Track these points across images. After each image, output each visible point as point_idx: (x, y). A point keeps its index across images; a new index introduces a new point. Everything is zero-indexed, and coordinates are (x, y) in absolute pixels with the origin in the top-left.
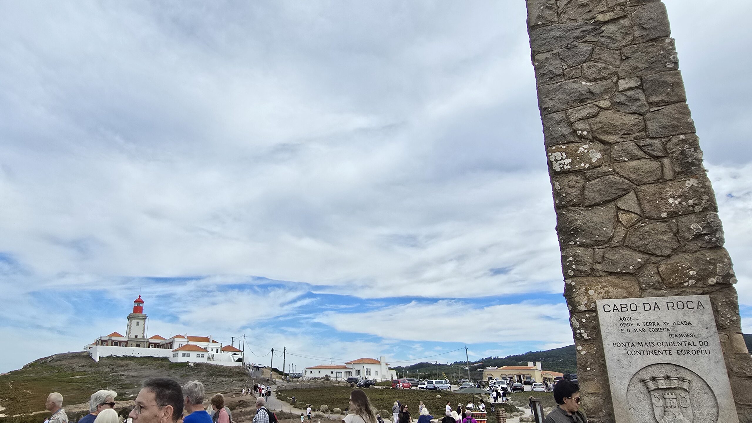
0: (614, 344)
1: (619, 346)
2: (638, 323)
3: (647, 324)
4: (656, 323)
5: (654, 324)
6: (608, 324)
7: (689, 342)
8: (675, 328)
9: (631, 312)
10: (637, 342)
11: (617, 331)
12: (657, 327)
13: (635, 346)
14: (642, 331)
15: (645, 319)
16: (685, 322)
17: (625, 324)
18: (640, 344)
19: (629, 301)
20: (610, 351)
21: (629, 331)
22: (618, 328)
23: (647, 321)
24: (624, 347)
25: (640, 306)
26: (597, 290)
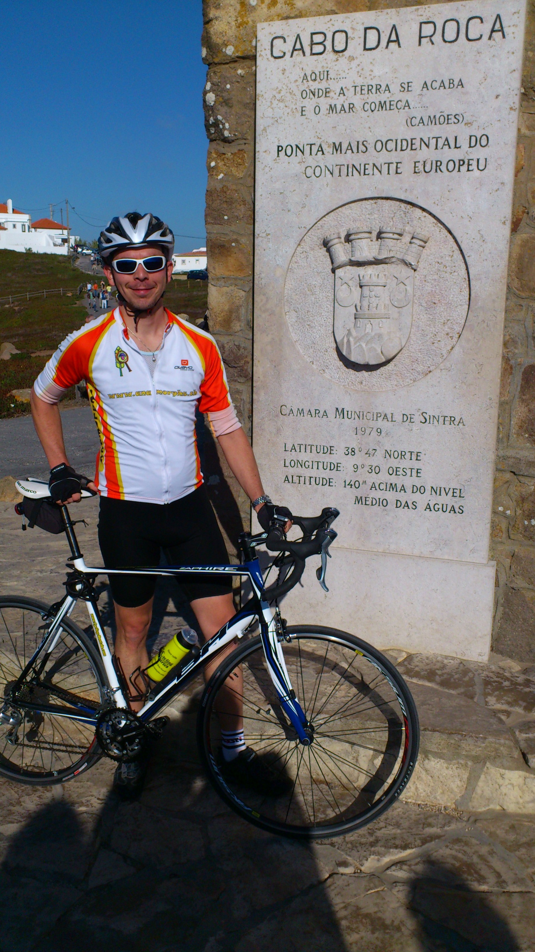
0: (280, 148)
1: (289, 154)
2: (342, 89)
3: (362, 90)
4: (383, 87)
5: (378, 88)
6: (274, 93)
7: (447, 140)
8: (424, 99)
9: (333, 56)
10: (331, 141)
11: (290, 113)
12: (384, 97)
13: (323, 154)
14: (347, 109)
15: (360, 76)
16: (451, 81)
17: (313, 90)
18: (337, 148)
19: (332, 22)
20: (267, 169)
21: (317, 110)
22: (296, 104)
23: (365, 81)
24: (300, 157)
25: (356, 37)
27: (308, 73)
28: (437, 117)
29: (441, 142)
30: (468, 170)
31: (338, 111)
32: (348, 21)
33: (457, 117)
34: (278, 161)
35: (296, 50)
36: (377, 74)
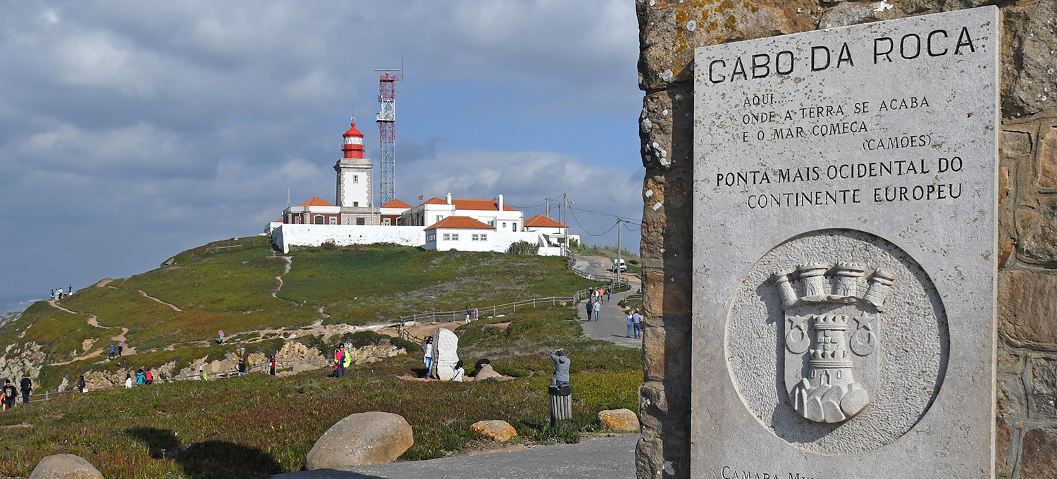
0: (720, 177)
1: (730, 182)
2: (788, 112)
3: (810, 112)
4: (835, 109)
5: (830, 110)
6: (714, 119)
7: (912, 163)
8: (883, 120)
9: (777, 79)
10: (777, 169)
11: (731, 139)
12: (836, 119)
13: (769, 182)
14: (794, 134)
15: (808, 98)
16: (914, 100)
17: (756, 115)
18: (784, 175)
19: (776, 44)
20: (705, 200)
21: (761, 136)
22: (737, 130)
23: (815, 103)
24: (742, 186)
25: (803, 58)
26: (705, 16)
27: (751, 97)
28: (899, 139)
29: (905, 167)
30: (939, 198)
31: (784, 136)
32: (793, 42)
33: (922, 138)
34: (718, 190)
35: (737, 73)
36: (828, 95)
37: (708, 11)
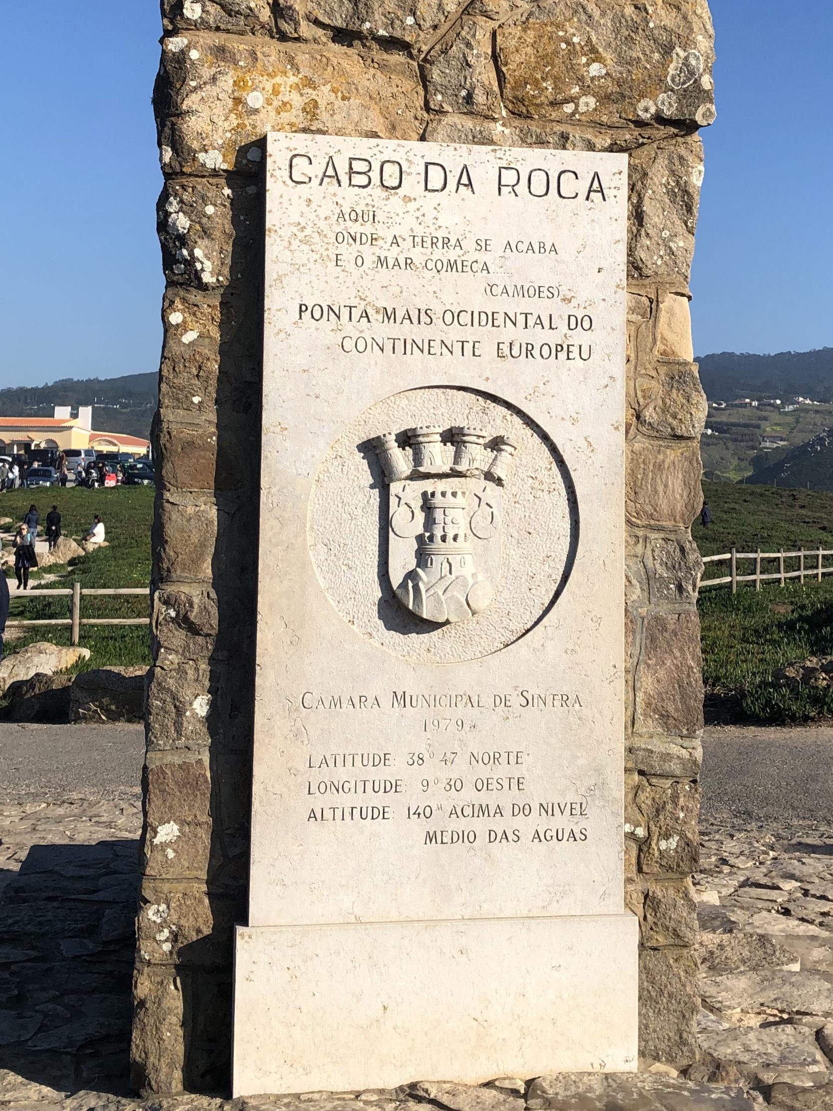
0: (304, 308)
1: (317, 315)
2: (395, 237)
3: (423, 241)
4: (453, 242)
5: (446, 242)
6: (295, 230)
7: (539, 317)
8: (507, 263)
9: (381, 192)
10: (381, 304)
11: (319, 261)
12: (453, 254)
13: (369, 321)
14: (403, 265)
15: (420, 224)
16: (542, 245)
17: (353, 234)
18: (389, 315)
19: (379, 148)
20: (282, 335)
21: (359, 261)
22: (327, 249)
23: (427, 230)
24: (334, 322)
25: (414, 173)
26: (276, 92)
27: (347, 210)
28: (526, 289)
29: (531, 320)
30: (568, 359)
31: (390, 266)
32: (402, 151)
33: (550, 289)
34: (300, 325)
35: (328, 176)
36: (444, 225)
37: (280, 85)
